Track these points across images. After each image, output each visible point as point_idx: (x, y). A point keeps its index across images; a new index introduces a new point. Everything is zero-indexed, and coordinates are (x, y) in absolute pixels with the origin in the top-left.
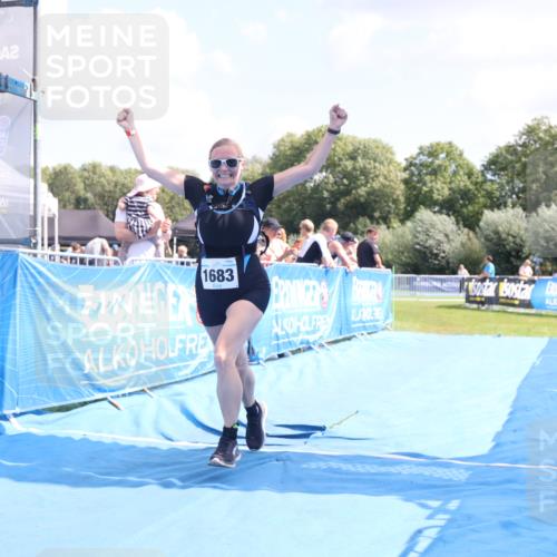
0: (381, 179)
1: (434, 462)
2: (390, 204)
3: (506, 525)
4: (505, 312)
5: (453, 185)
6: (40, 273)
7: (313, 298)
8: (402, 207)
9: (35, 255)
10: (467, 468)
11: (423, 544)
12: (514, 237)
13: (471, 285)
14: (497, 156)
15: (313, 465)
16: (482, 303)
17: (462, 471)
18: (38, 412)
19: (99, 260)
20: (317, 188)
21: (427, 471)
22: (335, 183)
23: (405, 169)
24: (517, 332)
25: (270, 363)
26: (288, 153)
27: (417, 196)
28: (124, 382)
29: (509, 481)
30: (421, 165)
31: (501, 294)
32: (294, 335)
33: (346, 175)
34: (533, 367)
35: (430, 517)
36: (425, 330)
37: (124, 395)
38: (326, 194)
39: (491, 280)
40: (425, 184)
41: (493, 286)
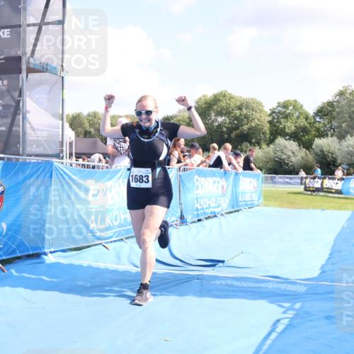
0: (256, 121)
1: (287, 281)
2: (261, 135)
3: (328, 318)
4: (326, 196)
5: (297, 124)
6: (65, 173)
7: (217, 188)
8: (268, 136)
9: (62, 163)
10: (306, 285)
11: (280, 328)
12: (332, 154)
13: (308, 181)
14: (322, 108)
15: (218, 282)
16: (314, 191)
17: (302, 286)
18: (64, 251)
19: (98, 166)
20: (220, 126)
21: (283, 286)
22: (230, 123)
23: (270, 115)
24: (334, 208)
25: (193, 224)
26: (203, 106)
27: (276, 131)
28: (112, 234)
29: (330, 293)
30: (279, 112)
31: (325, 186)
32: (207, 208)
33: (236, 118)
34: (343, 228)
35: (284, 313)
36: (281, 206)
37: (111, 242)
38: (225, 129)
39: (319, 178)
40: (281, 123)
41: (320, 181)
